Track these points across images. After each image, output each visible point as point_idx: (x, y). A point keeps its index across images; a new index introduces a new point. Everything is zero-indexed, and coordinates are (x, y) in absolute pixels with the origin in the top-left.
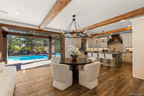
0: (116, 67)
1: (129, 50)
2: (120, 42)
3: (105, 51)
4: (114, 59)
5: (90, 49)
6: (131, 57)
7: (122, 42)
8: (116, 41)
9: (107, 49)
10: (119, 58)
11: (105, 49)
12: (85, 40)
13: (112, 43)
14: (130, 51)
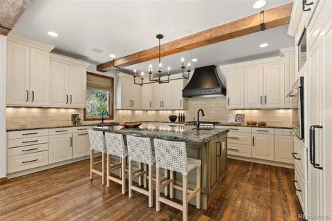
0: (205, 207)
1: (243, 115)
2: (219, 90)
3: (177, 120)
4: (198, 163)
5: (133, 115)
6: (251, 143)
7: (224, 91)
8: (208, 85)
9: (182, 112)
10: (217, 156)
11: (177, 113)
12: (113, 79)
13: (197, 92)
14: (247, 119)
